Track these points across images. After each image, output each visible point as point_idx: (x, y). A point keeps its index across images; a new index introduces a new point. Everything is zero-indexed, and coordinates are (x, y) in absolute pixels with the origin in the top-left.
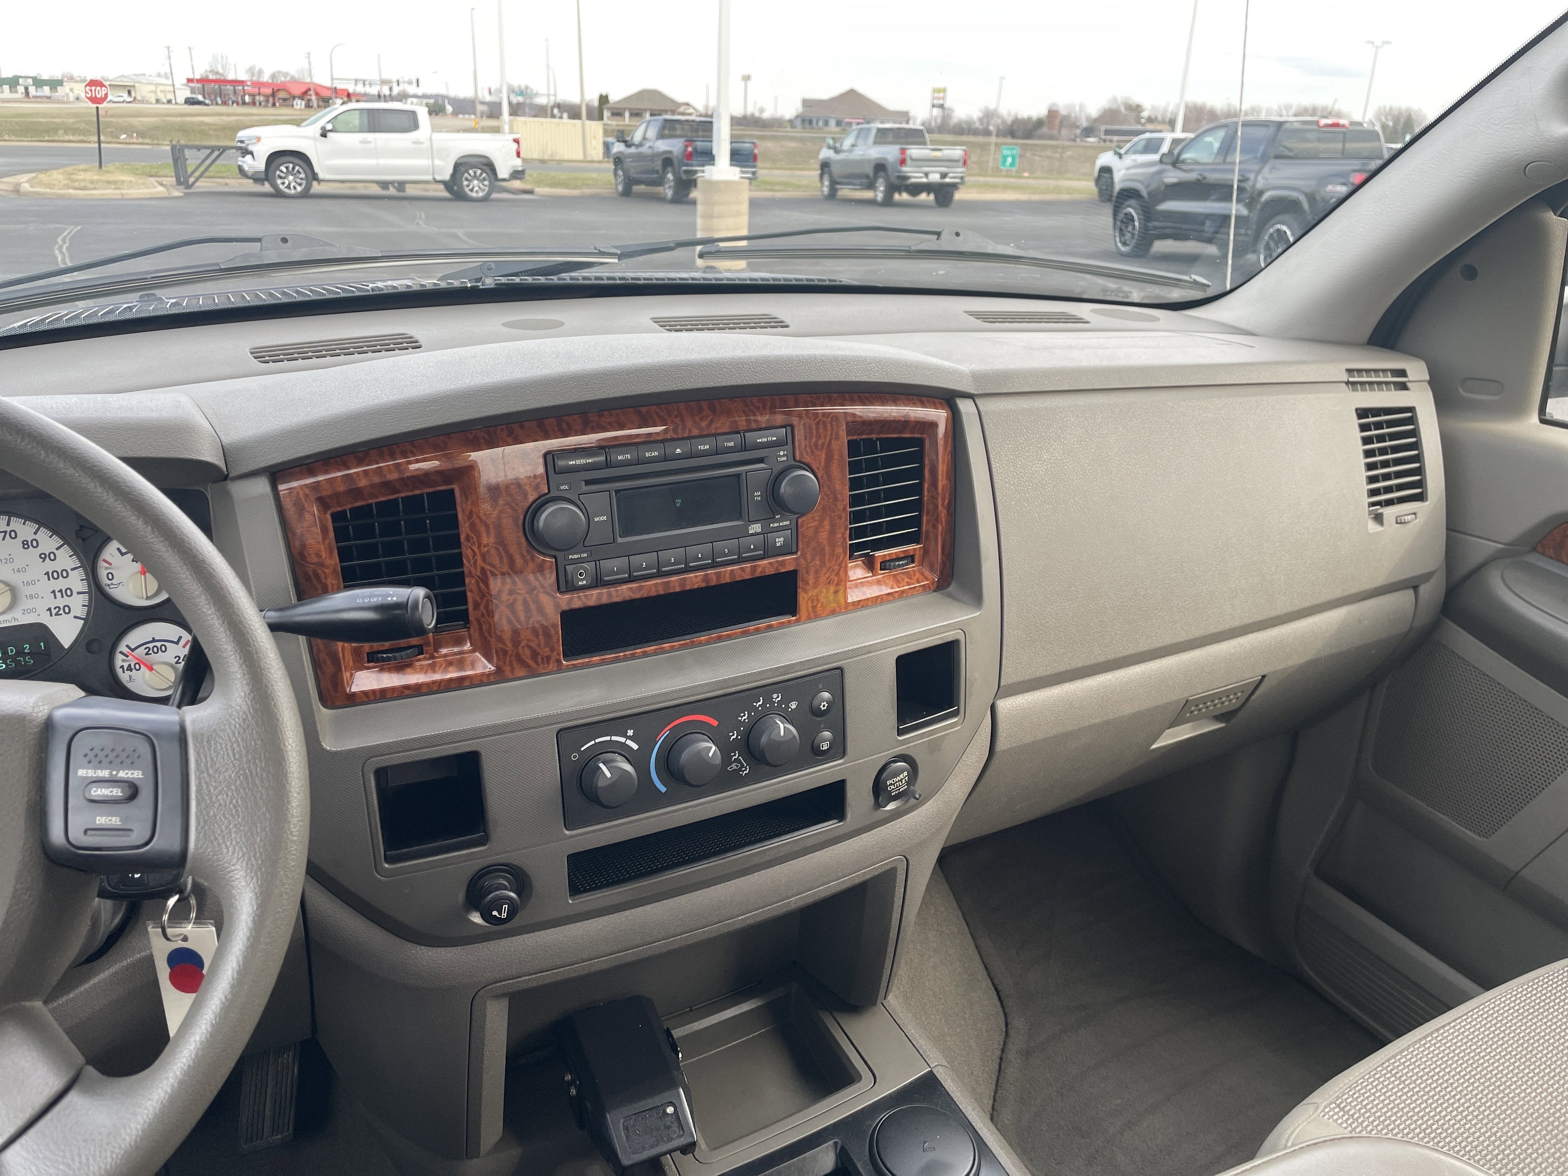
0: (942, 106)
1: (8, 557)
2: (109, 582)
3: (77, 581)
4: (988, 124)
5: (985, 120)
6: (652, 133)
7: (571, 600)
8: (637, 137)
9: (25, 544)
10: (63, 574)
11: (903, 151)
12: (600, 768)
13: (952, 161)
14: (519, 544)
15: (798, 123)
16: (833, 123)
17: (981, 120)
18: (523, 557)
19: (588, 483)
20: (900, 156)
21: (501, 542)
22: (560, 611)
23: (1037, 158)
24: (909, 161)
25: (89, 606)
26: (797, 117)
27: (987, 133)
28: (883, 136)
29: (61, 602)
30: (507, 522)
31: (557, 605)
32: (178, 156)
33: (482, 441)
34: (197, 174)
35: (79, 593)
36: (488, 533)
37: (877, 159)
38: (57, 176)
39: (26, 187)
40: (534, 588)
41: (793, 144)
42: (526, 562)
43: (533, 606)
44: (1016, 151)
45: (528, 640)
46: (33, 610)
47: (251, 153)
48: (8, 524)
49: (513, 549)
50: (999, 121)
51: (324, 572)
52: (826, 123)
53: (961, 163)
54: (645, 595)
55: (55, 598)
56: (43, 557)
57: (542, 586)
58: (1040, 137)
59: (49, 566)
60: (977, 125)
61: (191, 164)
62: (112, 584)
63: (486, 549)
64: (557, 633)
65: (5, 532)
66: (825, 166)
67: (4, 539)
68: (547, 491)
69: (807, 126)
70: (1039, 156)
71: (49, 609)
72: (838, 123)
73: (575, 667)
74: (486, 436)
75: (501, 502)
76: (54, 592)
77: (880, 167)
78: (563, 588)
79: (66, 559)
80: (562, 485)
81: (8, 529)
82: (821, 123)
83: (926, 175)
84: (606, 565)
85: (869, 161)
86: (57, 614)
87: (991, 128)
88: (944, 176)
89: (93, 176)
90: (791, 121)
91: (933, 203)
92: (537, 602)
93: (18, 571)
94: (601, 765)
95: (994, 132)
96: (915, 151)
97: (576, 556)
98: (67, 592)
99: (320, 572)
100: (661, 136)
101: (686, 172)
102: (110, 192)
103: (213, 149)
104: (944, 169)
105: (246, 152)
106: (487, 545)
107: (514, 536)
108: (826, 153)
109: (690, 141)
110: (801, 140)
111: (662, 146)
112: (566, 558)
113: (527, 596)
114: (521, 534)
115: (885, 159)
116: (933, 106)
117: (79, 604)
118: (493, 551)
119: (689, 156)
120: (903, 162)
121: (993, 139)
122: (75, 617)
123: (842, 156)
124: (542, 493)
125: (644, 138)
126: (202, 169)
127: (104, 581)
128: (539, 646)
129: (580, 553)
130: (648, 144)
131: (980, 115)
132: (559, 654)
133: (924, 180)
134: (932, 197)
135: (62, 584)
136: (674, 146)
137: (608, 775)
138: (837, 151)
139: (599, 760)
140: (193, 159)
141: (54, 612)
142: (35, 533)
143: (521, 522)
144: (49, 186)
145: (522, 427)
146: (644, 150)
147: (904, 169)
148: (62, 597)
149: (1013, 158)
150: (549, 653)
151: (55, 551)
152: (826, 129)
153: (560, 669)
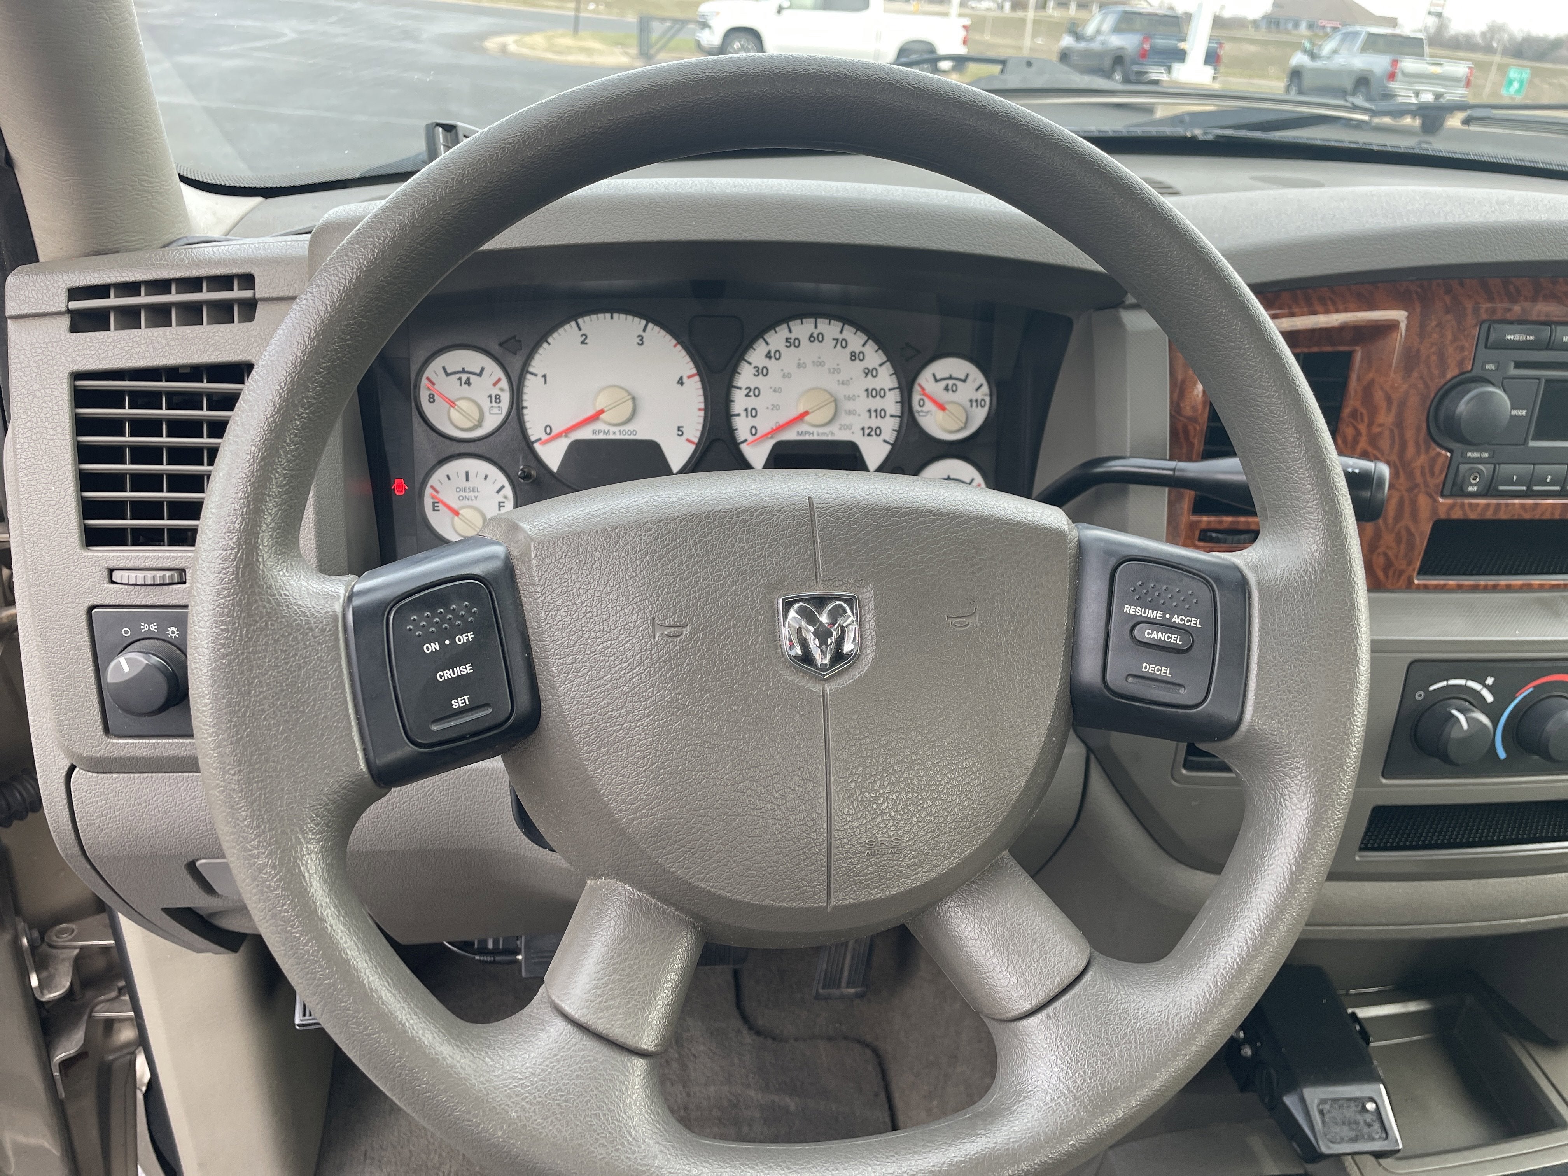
0: (1439, 15)
1: (836, 367)
2: (919, 409)
3: (891, 403)
4: (1492, 38)
5: (1488, 36)
6: (1106, 27)
7: (1452, 506)
8: (1090, 30)
9: (853, 356)
10: (879, 393)
11: (1395, 63)
12: (1453, 716)
13: (1452, 80)
14: (1418, 429)
15: (1263, 25)
16: (1303, 25)
17: (1484, 34)
18: (1417, 444)
19: (1518, 365)
20: (1390, 69)
21: (1400, 423)
22: (1435, 519)
23: (1546, 86)
24: (1399, 76)
25: (899, 432)
26: (1264, 17)
27: (1488, 49)
28: (1373, 43)
29: (875, 422)
30: (1414, 400)
31: (1435, 510)
32: (644, 26)
33: (1415, 296)
34: (658, 46)
35: (892, 416)
36: (1389, 409)
37: (1363, 71)
38: (538, 39)
39: (512, 48)
40: (1417, 486)
41: (1252, 48)
42: (1418, 452)
43: (1407, 509)
44: (1526, 75)
45: (1388, 547)
46: (848, 427)
47: (710, 27)
48: (841, 332)
49: (1410, 434)
50: (1506, 36)
51: (1195, 429)
52: (1296, 25)
53: (1462, 84)
54: (1537, 517)
55: (870, 417)
56: (867, 372)
57: (1426, 485)
58: (1555, 61)
59: (871, 383)
60: (1479, 40)
61: (654, 36)
62: (922, 411)
63: (1379, 430)
64: (1422, 544)
65: (837, 340)
66: (1296, 74)
67: (835, 347)
68: (1470, 368)
69: (1273, 26)
70: (1550, 84)
71: (863, 429)
72: (1311, 26)
73: (1426, 588)
74: (1419, 290)
75: (1415, 374)
76: (869, 411)
77: (1363, 81)
78: (1446, 492)
79: (886, 379)
80: (1489, 363)
81: (840, 337)
82: (1290, 26)
83: (1417, 94)
84: (1505, 469)
85: (1350, 72)
86: (869, 435)
87: (1495, 45)
88: (1438, 96)
89: (567, 41)
90: (1255, 23)
91: (1419, 130)
92: (1414, 502)
93: (843, 383)
94: (1455, 712)
95: (1499, 50)
96: (1409, 64)
97: (1476, 455)
98: (880, 413)
99: (1191, 429)
100: (1117, 29)
101: (1138, 73)
102: (582, 58)
103: (675, 21)
104: (1440, 89)
105: (705, 25)
106: (1381, 425)
107: (1414, 418)
108: (1299, 59)
109: (1147, 38)
110: (1265, 43)
111: (1116, 41)
112: (1463, 455)
113: (1405, 494)
114: (1424, 418)
115: (1371, 72)
116: (1430, 13)
117: (889, 427)
118: (1387, 433)
119: (1144, 54)
120: (1392, 76)
121: (1497, 59)
122: (885, 441)
123: (1318, 64)
124: (1465, 370)
125: (1098, 32)
126: (664, 40)
127: (916, 407)
128: (1397, 556)
129: (1481, 451)
130: (1100, 38)
131: (1484, 28)
132: (1414, 570)
133: (1414, 100)
134: (1418, 122)
135: (876, 403)
136: (1127, 42)
137: (1465, 726)
138: (1313, 56)
139: (1450, 706)
140: (657, 29)
141: (867, 431)
142: (864, 345)
143: (1428, 403)
144: (532, 47)
145: (1462, 284)
146: (1096, 46)
147: (1394, 85)
148: (877, 417)
149: (1521, 82)
150: (1403, 567)
151: (878, 367)
152: (1295, 32)
153: (1409, 586)
